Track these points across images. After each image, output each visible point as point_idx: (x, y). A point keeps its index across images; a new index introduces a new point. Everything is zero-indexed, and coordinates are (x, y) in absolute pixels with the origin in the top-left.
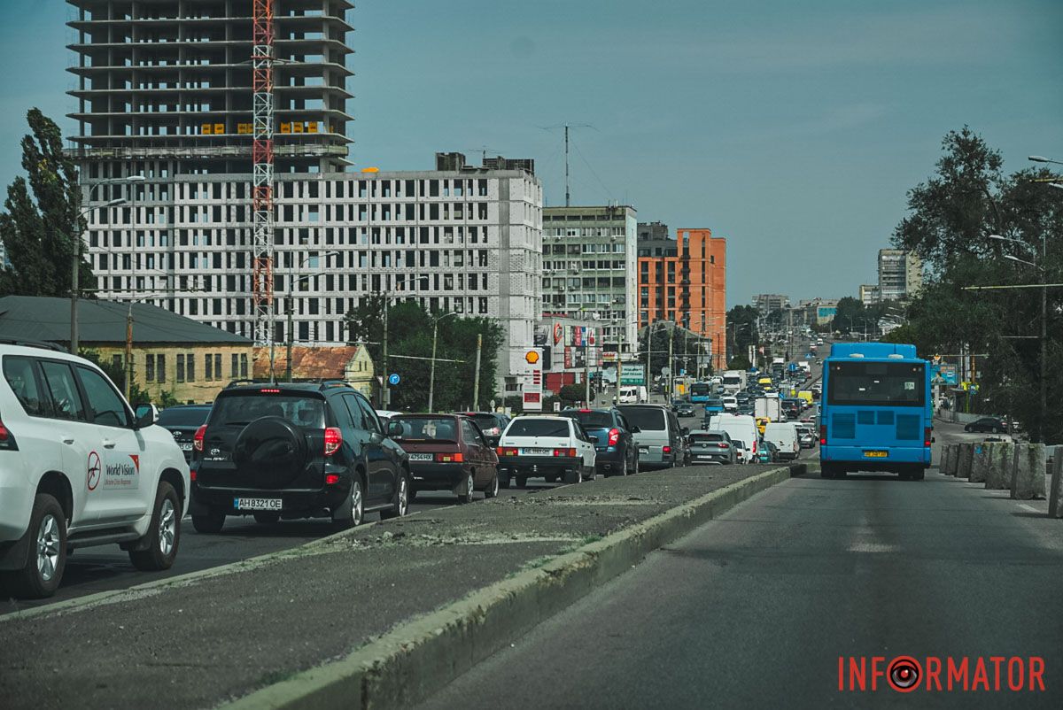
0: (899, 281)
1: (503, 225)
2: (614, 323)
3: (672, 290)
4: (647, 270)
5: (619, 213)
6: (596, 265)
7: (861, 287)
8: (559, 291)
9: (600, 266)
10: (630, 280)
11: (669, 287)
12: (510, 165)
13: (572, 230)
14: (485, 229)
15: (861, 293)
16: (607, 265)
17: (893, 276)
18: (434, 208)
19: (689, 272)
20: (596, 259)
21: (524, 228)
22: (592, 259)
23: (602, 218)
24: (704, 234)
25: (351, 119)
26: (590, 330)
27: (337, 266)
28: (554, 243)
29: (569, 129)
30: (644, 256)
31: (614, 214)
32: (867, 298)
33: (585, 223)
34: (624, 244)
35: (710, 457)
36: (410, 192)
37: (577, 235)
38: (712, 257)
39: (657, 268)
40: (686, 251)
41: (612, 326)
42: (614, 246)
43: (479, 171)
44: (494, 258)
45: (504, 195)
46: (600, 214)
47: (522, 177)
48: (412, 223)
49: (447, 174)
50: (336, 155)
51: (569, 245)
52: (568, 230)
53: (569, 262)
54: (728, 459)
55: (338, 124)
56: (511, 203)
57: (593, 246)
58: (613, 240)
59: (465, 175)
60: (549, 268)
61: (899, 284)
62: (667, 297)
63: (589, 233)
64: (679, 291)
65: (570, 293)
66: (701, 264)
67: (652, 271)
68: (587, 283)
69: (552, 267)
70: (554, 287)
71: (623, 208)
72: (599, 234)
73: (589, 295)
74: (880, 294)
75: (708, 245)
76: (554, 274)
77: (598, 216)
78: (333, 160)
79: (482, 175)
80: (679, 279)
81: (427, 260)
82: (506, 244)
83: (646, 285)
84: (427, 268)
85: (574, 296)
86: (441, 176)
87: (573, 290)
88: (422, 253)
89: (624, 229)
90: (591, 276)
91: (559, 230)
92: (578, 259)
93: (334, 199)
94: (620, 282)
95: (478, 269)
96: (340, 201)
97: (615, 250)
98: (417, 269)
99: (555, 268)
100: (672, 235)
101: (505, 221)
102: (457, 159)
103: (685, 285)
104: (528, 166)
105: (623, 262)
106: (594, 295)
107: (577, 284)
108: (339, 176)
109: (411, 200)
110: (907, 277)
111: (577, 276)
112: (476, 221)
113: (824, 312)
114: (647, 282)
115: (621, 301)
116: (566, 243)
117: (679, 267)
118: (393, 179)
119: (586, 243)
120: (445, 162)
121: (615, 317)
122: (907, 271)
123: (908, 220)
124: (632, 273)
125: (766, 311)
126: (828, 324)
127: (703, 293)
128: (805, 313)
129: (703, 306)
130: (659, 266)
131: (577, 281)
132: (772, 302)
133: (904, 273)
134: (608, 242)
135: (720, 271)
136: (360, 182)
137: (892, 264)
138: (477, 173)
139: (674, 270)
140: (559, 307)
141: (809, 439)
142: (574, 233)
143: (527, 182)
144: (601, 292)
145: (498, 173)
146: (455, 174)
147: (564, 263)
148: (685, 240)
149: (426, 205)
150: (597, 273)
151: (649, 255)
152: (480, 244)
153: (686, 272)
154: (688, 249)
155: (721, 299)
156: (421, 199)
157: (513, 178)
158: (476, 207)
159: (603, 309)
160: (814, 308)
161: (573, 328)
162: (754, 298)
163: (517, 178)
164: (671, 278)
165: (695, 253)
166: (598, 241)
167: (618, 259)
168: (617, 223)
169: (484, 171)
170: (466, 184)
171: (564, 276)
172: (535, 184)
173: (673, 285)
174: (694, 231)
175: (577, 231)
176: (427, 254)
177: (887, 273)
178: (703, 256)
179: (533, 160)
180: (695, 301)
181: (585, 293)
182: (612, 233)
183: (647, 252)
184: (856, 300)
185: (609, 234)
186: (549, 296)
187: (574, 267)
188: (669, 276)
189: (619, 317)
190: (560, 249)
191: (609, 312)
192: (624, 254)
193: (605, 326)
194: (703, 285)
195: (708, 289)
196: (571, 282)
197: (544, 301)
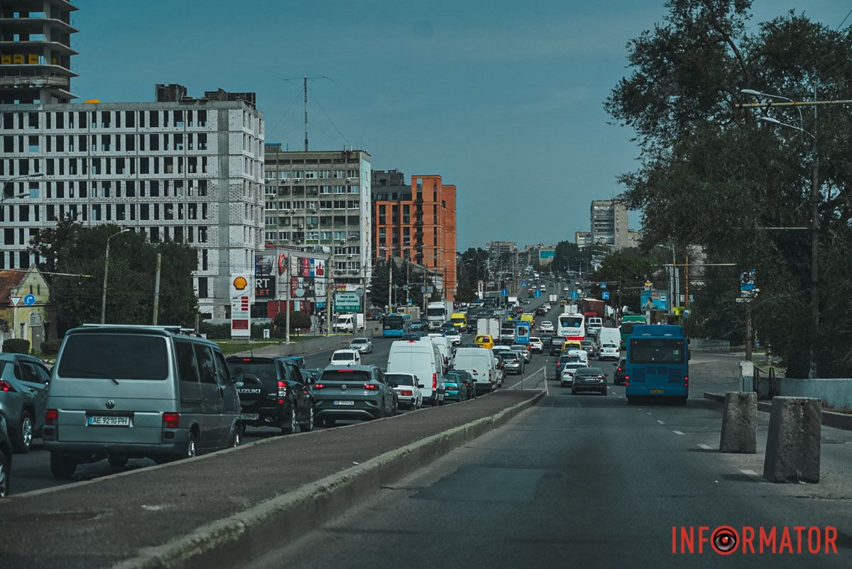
0: (610, 228)
1: (222, 155)
2: (349, 258)
3: (407, 231)
4: (385, 213)
5: (353, 157)
6: (333, 205)
7: (576, 233)
8: (298, 228)
9: (336, 206)
10: (364, 219)
11: (404, 228)
12: (232, 97)
13: (310, 173)
14: (204, 159)
15: (576, 238)
16: (343, 206)
17: (602, 223)
18: (154, 139)
19: (422, 214)
20: (333, 199)
21: (243, 158)
22: (329, 200)
23: (338, 161)
24: (435, 180)
25: (75, 53)
26: (319, 262)
27: (58, 197)
28: (293, 184)
29: (307, 80)
30: (382, 200)
31: (349, 157)
32: (581, 242)
33: (322, 166)
34: (358, 185)
35: (351, 403)
36: (130, 123)
37: (315, 177)
38: (443, 202)
39: (393, 210)
40: (420, 195)
41: (348, 261)
42: (349, 188)
43: (198, 102)
44: (214, 188)
45: (223, 126)
46: (335, 157)
47: (241, 108)
48: (132, 153)
49: (167, 105)
50: (56, 87)
51: (307, 187)
52: (307, 173)
53: (308, 202)
54: (379, 406)
55: (63, 57)
56: (230, 134)
57: (330, 187)
58: (348, 182)
59: (185, 106)
60: (289, 207)
61: (609, 230)
62: (402, 237)
63: (326, 175)
64: (413, 231)
65: (308, 231)
66: (433, 207)
67: (389, 213)
68: (324, 221)
69: (292, 206)
70: (293, 225)
71: (357, 152)
72: (335, 176)
73: (326, 233)
74: (593, 239)
75: (439, 190)
76: (293, 213)
77: (334, 160)
78: (53, 91)
79: (201, 106)
80: (413, 221)
81: (147, 190)
82: (225, 173)
83: (383, 226)
84: (148, 197)
85: (312, 233)
86: (161, 108)
87: (311, 228)
88: (142, 183)
89: (358, 171)
90: (328, 215)
91: (298, 172)
92: (316, 200)
93: (54, 130)
94: (355, 220)
95: (199, 200)
96: (60, 131)
97: (349, 191)
98: (138, 199)
99: (294, 207)
100: (408, 182)
101: (224, 151)
102: (177, 91)
103: (419, 226)
104: (249, 99)
105: (358, 202)
106: (330, 233)
107: (315, 222)
108: (60, 107)
109: (131, 130)
110: (615, 225)
111: (315, 215)
112: (195, 151)
113: (545, 254)
114: (384, 223)
115: (356, 238)
116: (304, 184)
117: (413, 210)
118: (113, 110)
119: (323, 184)
120: (165, 93)
121: (350, 252)
122: (615, 219)
123: (629, 79)
124: (365, 213)
125: (496, 253)
126: (549, 265)
127: (435, 233)
128: (529, 256)
129: (435, 244)
130: (395, 208)
131: (314, 220)
132: (502, 248)
133: (612, 221)
134: (344, 184)
135: (452, 212)
136: (80, 113)
137: (603, 213)
138: (196, 105)
139: (408, 212)
140: (299, 243)
141: (517, 365)
142: (312, 176)
143: (247, 114)
144: (337, 230)
145: (217, 104)
146: (174, 105)
147: (303, 202)
148: (418, 186)
149: (146, 136)
150: (333, 212)
151: (386, 199)
152: (199, 174)
153: (419, 214)
154: (421, 193)
155: (452, 239)
156: (140, 130)
157: (232, 109)
158: (195, 137)
159: (339, 245)
160: (537, 251)
161: (301, 260)
162: (487, 245)
163: (236, 109)
164: (406, 220)
165: (428, 197)
166: (334, 183)
167: (352, 199)
168: (351, 166)
169: (203, 101)
170: (185, 115)
171: (303, 215)
172: (256, 117)
173: (408, 226)
174: (426, 178)
175: (315, 174)
176: (147, 184)
177: (598, 221)
178: (435, 200)
179: (254, 94)
180: (428, 240)
181: (322, 231)
182: (347, 175)
183: (384, 196)
184: (572, 244)
185: (344, 176)
186: (289, 233)
187: (312, 206)
188: (405, 218)
189: (354, 253)
190: (299, 190)
191: (344, 249)
192: (359, 195)
193: (341, 261)
194: (435, 226)
195: (440, 230)
196: (309, 220)
197: (285, 238)
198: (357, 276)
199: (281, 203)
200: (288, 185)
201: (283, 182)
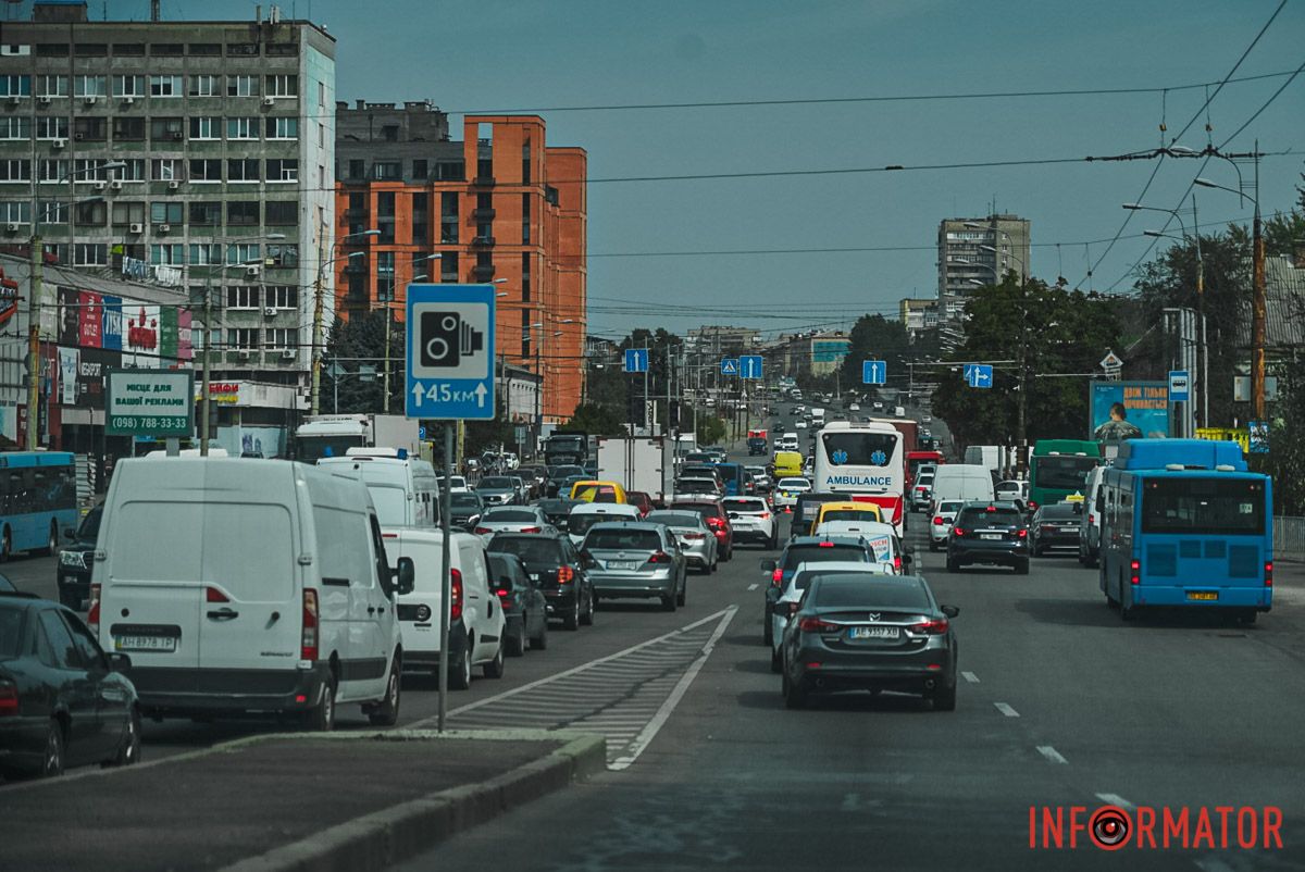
0: (983, 286)
2: (269, 318)
3: (451, 260)
4: (392, 212)
5: (282, 38)
6: (225, 169)
7: (903, 303)
8: (129, 234)
9: (235, 175)
11: (444, 253)
13: (162, 81)
15: (902, 313)
16: (253, 172)
19: (492, 217)
20: (224, 155)
22: (214, 156)
23: (240, 50)
24: (528, 128)
28: (115, 112)
30: (386, 178)
31: (269, 40)
32: (914, 322)
33: (196, 63)
34: (295, 118)
37: (176, 94)
38: (548, 185)
39: (415, 207)
40: (485, 167)
41: (265, 326)
42: (271, 124)
46: (232, 39)
51: (154, 119)
52: (152, 81)
53: (156, 163)
57: (217, 121)
58: (267, 107)
60: (103, 175)
63: (206, 86)
64: (468, 262)
65: (155, 241)
66: (520, 200)
67: (404, 214)
68: (201, 215)
69: (112, 173)
70: (115, 226)
71: (294, 26)
72: (233, 91)
73: (206, 247)
74: (942, 313)
75: (538, 156)
76: (116, 192)
77: (230, 46)
80: (467, 234)
83: (388, 248)
85: (168, 247)
87: (164, 234)
89: (294, 80)
90: (212, 198)
91: (129, 79)
92: (178, 155)
94: (287, 214)
97: (271, 133)
99: (118, 176)
103: (483, 250)
105: (294, 164)
106: (217, 247)
107: (174, 217)
111: (177, 198)
113: (826, 352)
115: (288, 261)
116: (146, 112)
117: (467, 205)
119: (200, 113)
121: (270, 303)
122: (996, 266)
126: (834, 374)
127: (526, 269)
128: (788, 355)
129: (526, 297)
130: (421, 202)
131: (174, 211)
132: (726, 341)
133: (989, 268)
134: (256, 112)
135: (574, 222)
137: (968, 251)
139: (455, 212)
142: (167, 89)
144: (236, 240)
147: (141, 162)
148: (484, 144)
150: (227, 189)
151: (397, 178)
153: (484, 217)
154: (489, 163)
159: (241, 283)
160: (806, 343)
164: (449, 232)
165: (506, 170)
166: (228, 109)
167: (280, 155)
168: (277, 63)
171: (141, 198)
173: (453, 249)
174: (502, 122)
175: (176, 83)
177: (955, 269)
178: (526, 181)
180: (505, 286)
181: (195, 241)
182: (264, 89)
183: (391, 168)
184: (891, 322)
185: (256, 91)
186: (103, 247)
187: (167, 174)
188: (446, 227)
189: (282, 303)
190: (131, 129)
191: (255, 291)
192: (297, 143)
193: (245, 325)
194: (526, 249)
195: (539, 263)
196: (159, 213)
197: (91, 260)
198: (291, 368)
199: (81, 163)
200: (101, 112)
201: (88, 105)
